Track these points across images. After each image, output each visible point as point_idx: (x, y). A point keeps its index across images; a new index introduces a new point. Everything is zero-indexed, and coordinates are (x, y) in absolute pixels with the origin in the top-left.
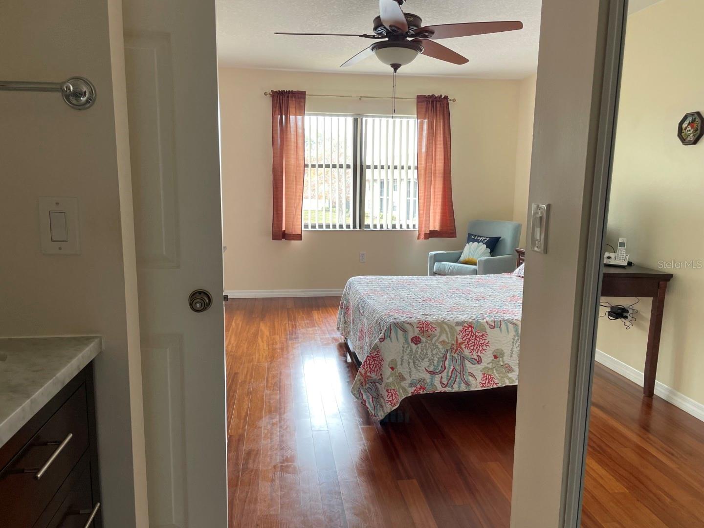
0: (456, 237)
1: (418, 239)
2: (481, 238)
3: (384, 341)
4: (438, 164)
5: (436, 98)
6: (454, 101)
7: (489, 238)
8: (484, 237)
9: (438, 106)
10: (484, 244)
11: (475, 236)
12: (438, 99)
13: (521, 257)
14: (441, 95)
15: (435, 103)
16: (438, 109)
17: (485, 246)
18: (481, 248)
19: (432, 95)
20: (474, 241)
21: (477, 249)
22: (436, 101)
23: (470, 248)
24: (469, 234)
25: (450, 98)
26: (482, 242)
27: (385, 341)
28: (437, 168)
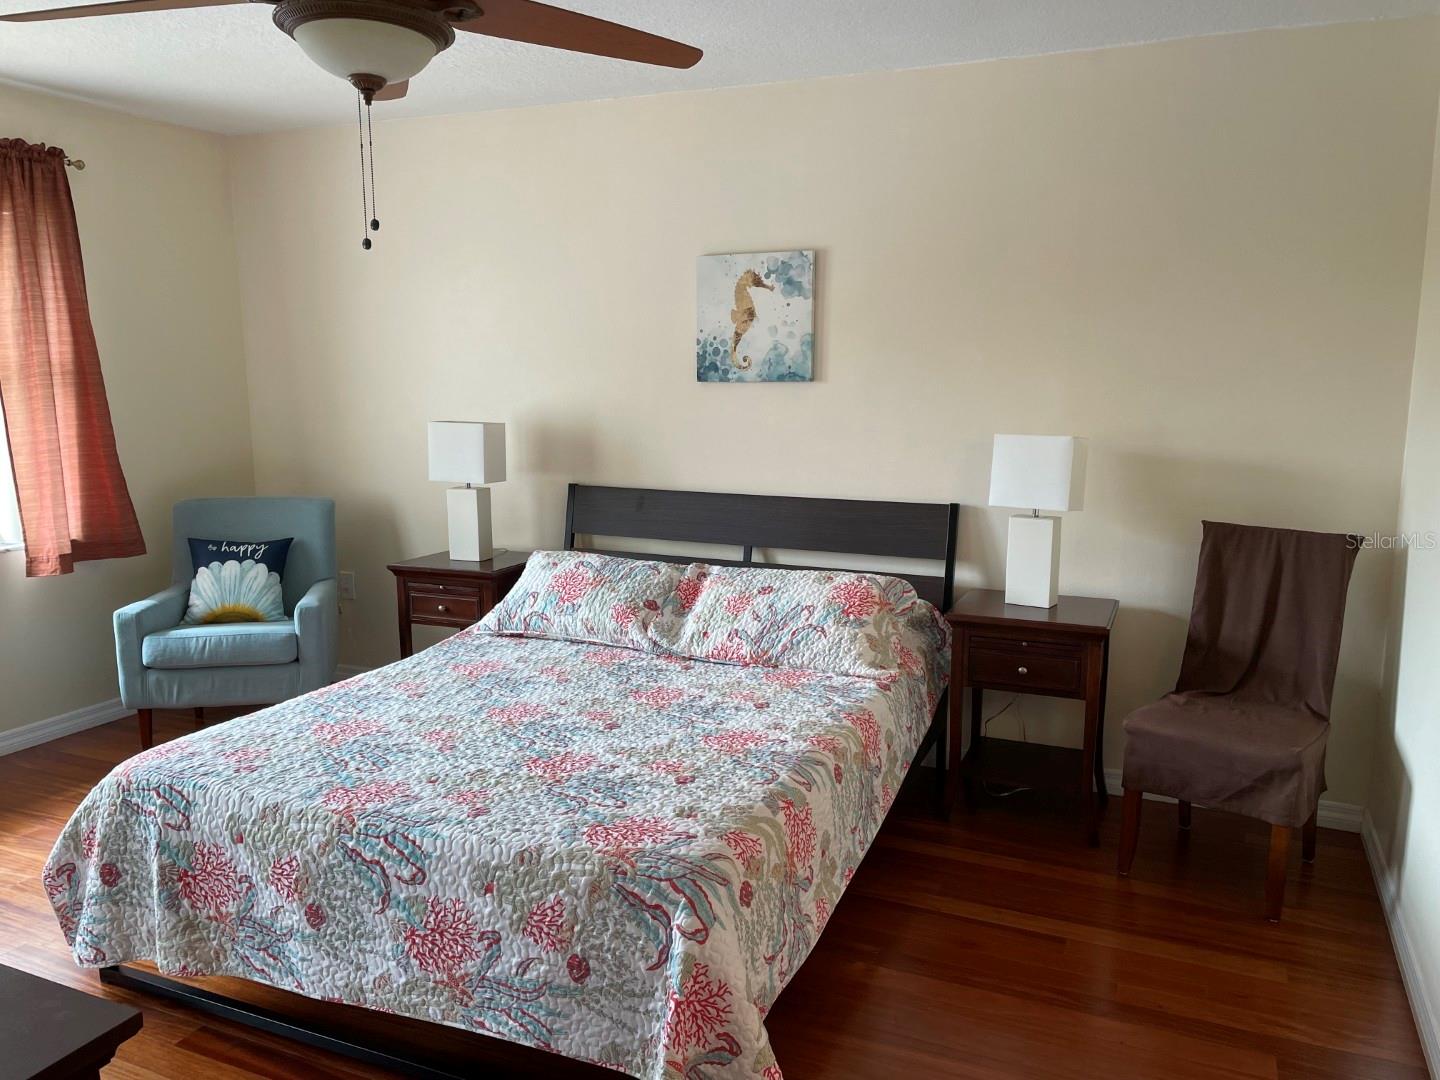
0: (145, 552)
1: (30, 573)
2: (242, 549)
3: (707, 935)
4: (54, 349)
5: (31, 149)
6: (80, 165)
7: (265, 544)
8: (251, 544)
9: (37, 174)
10: (257, 562)
11: (219, 544)
12: (36, 155)
13: (410, 584)
14: (43, 144)
15: (26, 163)
16: (39, 183)
17: (262, 567)
18: (252, 574)
19: (18, 140)
20: (223, 558)
21: (242, 579)
22: (30, 160)
23: (218, 579)
24: (189, 540)
25: (71, 154)
26: (252, 557)
27: (711, 932)
28: (55, 359)
